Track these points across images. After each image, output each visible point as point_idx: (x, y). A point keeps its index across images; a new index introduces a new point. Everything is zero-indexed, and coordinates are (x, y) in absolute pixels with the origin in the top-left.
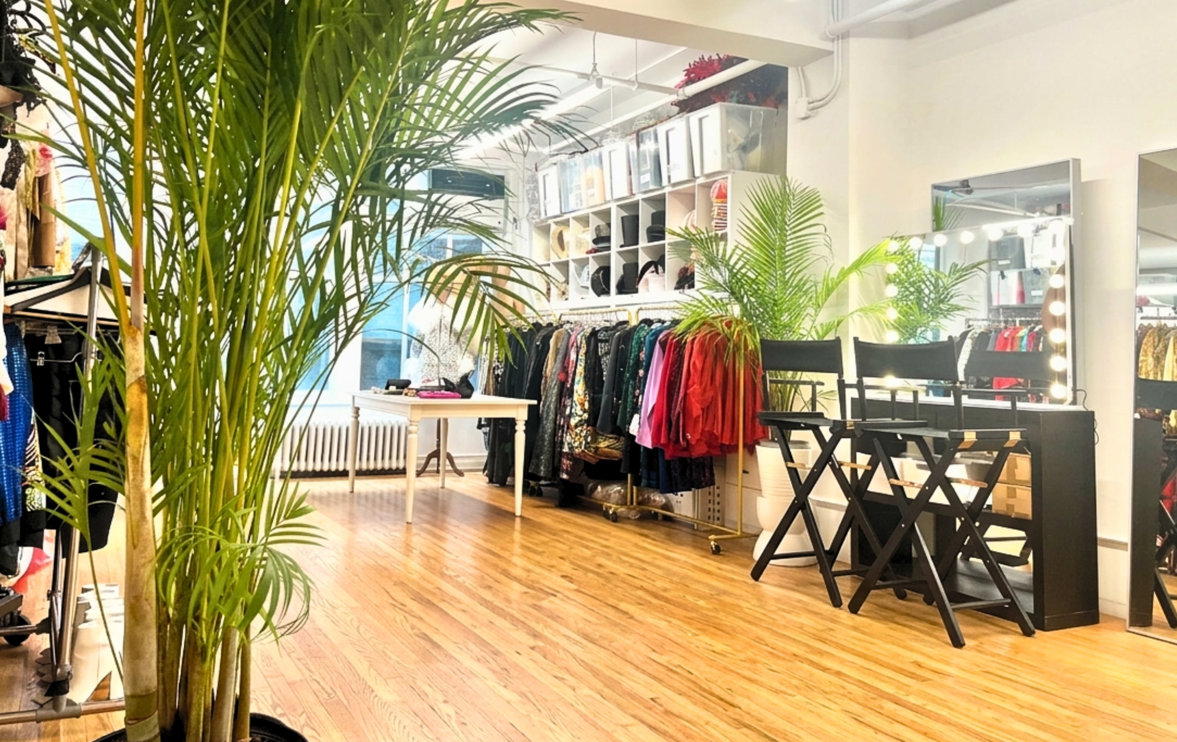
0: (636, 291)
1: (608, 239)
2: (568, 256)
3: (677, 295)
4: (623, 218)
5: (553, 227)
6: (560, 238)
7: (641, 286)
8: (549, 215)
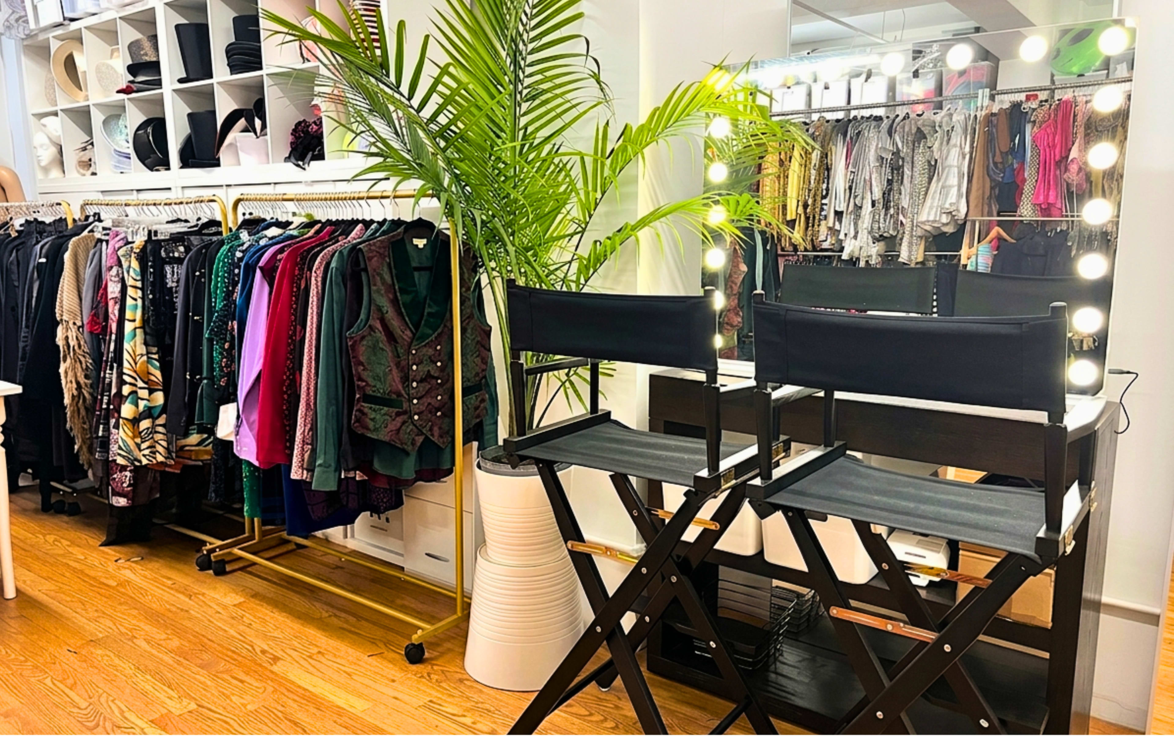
0: (216, 163)
1: (155, 67)
2: (87, 99)
3: (290, 170)
4: (177, 27)
5: (55, 45)
6: (70, 64)
7: (224, 155)
8: (43, 23)
